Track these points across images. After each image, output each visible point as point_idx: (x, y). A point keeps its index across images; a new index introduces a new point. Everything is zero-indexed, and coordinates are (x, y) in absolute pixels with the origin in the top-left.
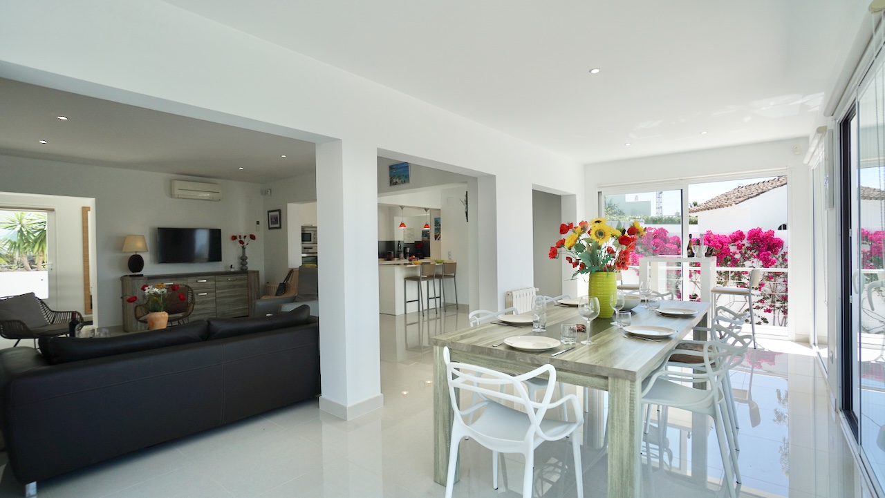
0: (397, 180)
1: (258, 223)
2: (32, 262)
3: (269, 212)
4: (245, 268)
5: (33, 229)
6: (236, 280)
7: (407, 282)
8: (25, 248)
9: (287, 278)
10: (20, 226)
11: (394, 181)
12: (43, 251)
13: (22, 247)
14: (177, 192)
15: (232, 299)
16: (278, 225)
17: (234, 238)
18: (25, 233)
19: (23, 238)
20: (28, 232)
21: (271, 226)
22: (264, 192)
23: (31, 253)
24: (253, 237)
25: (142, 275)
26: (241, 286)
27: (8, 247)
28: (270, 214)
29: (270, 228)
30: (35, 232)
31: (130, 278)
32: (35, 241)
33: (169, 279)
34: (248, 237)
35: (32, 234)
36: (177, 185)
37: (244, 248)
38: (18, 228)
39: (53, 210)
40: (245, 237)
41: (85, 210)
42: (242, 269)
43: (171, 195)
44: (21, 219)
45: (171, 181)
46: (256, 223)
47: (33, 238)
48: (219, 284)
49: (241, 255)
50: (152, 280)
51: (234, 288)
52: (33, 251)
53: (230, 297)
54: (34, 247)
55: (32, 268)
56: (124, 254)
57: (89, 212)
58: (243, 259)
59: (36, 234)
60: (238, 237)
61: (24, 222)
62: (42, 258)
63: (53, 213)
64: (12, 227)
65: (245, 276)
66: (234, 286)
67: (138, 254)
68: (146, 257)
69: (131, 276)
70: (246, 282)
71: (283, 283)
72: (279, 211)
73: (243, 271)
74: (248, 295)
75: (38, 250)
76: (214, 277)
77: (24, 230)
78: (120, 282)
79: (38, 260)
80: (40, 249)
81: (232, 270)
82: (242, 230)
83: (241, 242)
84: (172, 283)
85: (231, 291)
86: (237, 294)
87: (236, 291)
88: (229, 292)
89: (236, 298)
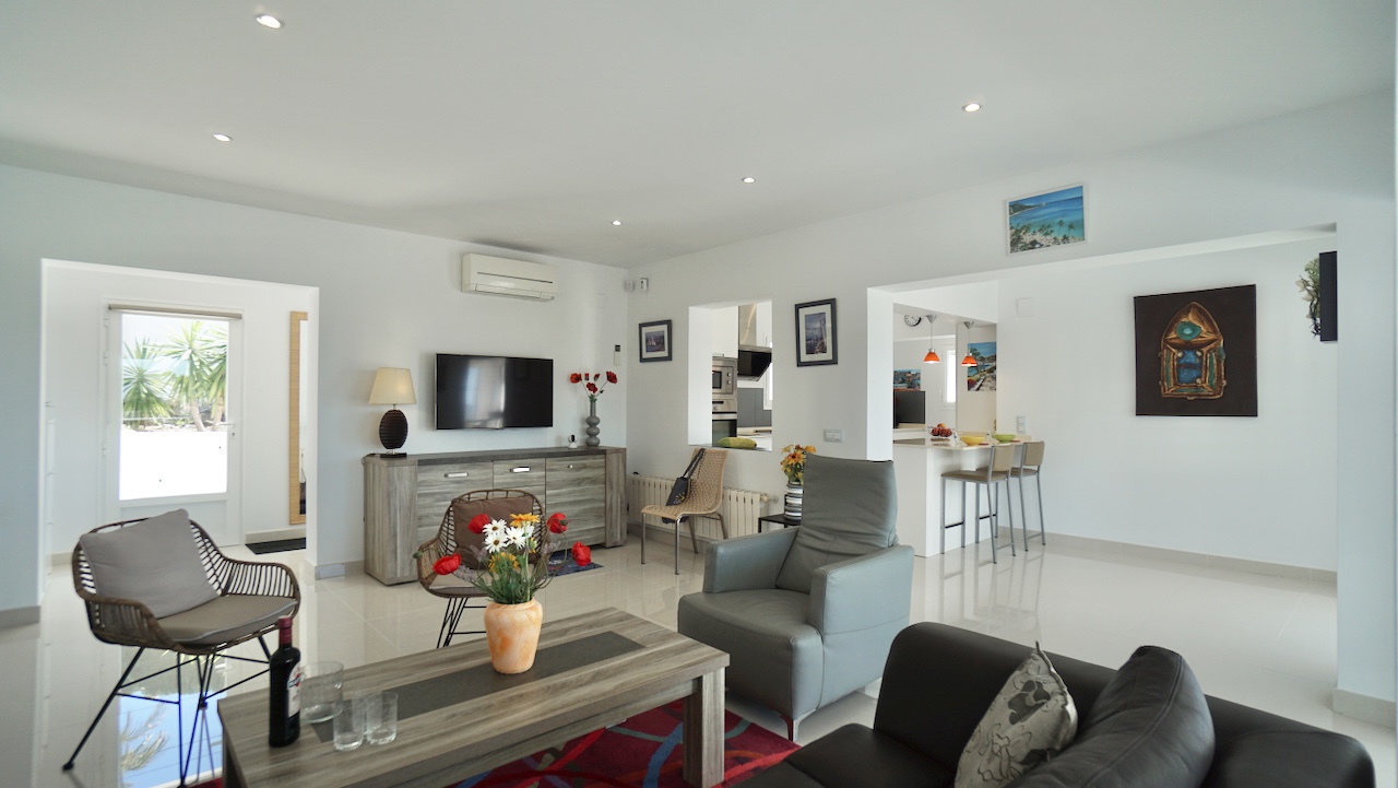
0: (1038, 237)
1: (618, 348)
2: (206, 414)
3: (641, 326)
4: (594, 441)
5: (209, 357)
6: (585, 467)
7: (949, 482)
8: (197, 390)
9: (690, 469)
10: (190, 351)
11: (1027, 238)
12: (223, 396)
13: (191, 389)
14: (475, 280)
15: (577, 509)
16: (664, 354)
17: (576, 378)
18: (197, 364)
19: (194, 373)
20: (202, 363)
21: (645, 355)
22: (630, 286)
23: (206, 400)
24: (612, 378)
25: (404, 455)
26: (593, 481)
27: (171, 388)
28: (645, 330)
29: (642, 360)
30: (213, 363)
31: (384, 462)
32: (212, 379)
33: (457, 466)
34: (603, 377)
35: (208, 366)
36: (478, 263)
37: (593, 400)
38: (186, 356)
39: (239, 317)
40: (597, 376)
41: (296, 318)
42: (588, 444)
43: (462, 285)
44: (192, 340)
45: (463, 255)
46: (614, 348)
47: (209, 373)
48: (552, 477)
49: (589, 414)
50: (427, 467)
51: (579, 484)
52: (207, 396)
53: (571, 503)
54: (209, 389)
55: (206, 425)
56: (370, 409)
57: (302, 322)
58: (591, 423)
59: (214, 367)
60: (583, 377)
61: (197, 345)
62: (221, 408)
63: (238, 323)
64: (177, 354)
65: (600, 460)
66: (579, 482)
67: (397, 408)
68: (415, 417)
69: (383, 456)
70: (601, 472)
71: (682, 477)
72: (669, 323)
73: (591, 449)
74: (605, 501)
75: (215, 395)
76: (543, 460)
77: (195, 359)
78: (361, 468)
79: (216, 414)
80: (219, 393)
81: (574, 446)
82: (588, 364)
83: (592, 387)
84: (465, 475)
85: (574, 492)
86: (586, 498)
87: (583, 491)
88: (570, 493)
89: (582, 507)
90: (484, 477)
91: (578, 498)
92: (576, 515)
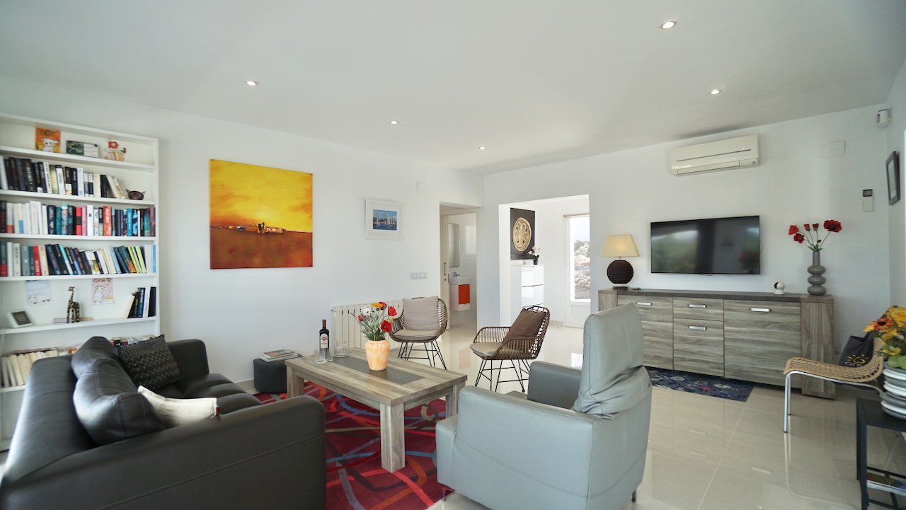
1: (867, 192)
3: (887, 164)
4: (818, 290)
6: (779, 312)
15: (760, 348)
17: (794, 230)
21: (891, 196)
24: (833, 226)
26: (784, 326)
28: (889, 168)
33: (645, 298)
37: (814, 250)
40: (816, 226)
46: (861, 193)
48: (732, 315)
49: (810, 263)
51: (764, 326)
53: (753, 342)
58: (817, 273)
60: (801, 229)
66: (765, 324)
67: (624, 260)
70: (796, 319)
74: (801, 349)
76: (721, 301)
81: (778, 292)
83: (799, 237)
84: (650, 304)
85: (757, 333)
86: (773, 340)
87: (769, 334)
88: (752, 333)
89: (768, 348)
90: (666, 308)
91: (761, 339)
92: (760, 354)
